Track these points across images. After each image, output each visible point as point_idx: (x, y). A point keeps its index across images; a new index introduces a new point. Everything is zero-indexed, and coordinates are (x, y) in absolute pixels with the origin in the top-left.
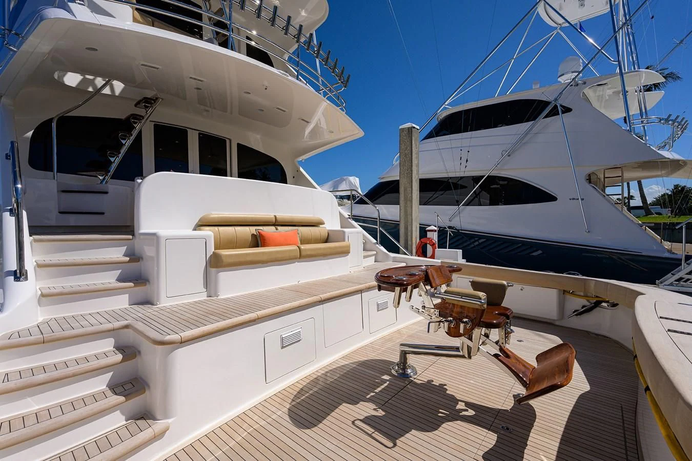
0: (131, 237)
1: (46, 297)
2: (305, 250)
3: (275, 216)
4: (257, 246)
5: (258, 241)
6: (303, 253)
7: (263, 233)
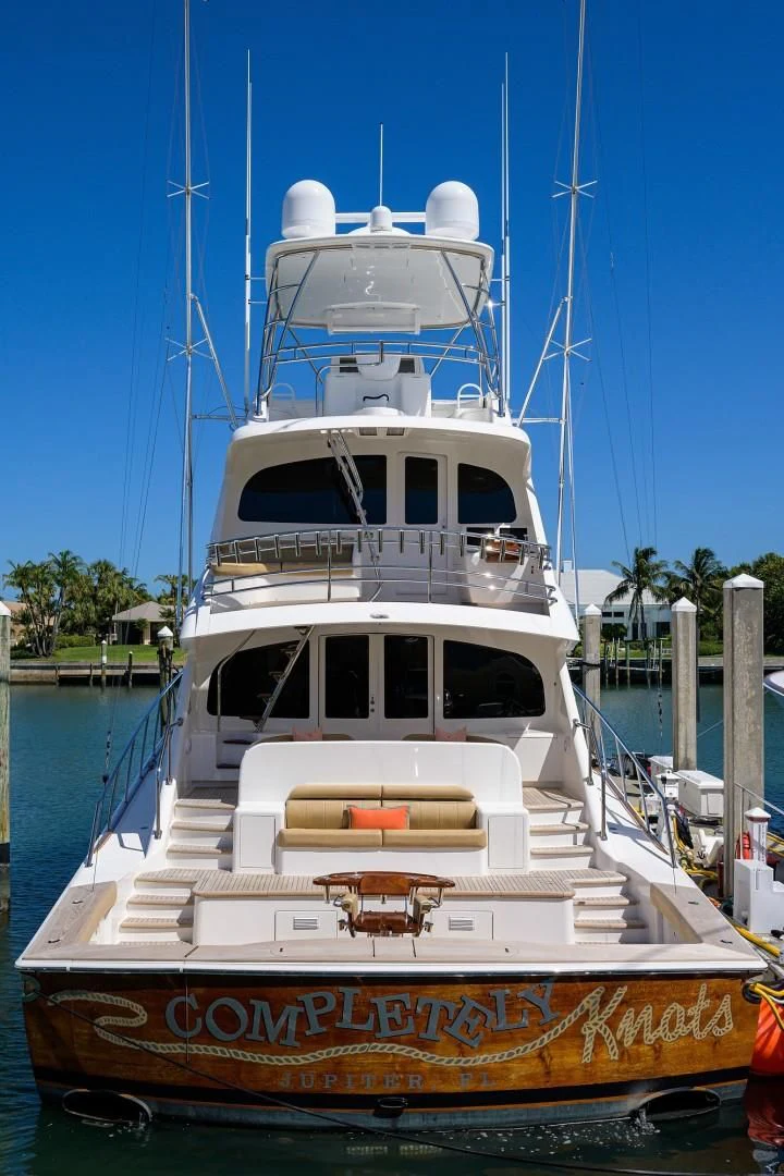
0: (233, 806)
1: (173, 853)
2: (391, 837)
3: (382, 788)
4: (347, 828)
5: (348, 820)
6: (387, 841)
7: (354, 810)
